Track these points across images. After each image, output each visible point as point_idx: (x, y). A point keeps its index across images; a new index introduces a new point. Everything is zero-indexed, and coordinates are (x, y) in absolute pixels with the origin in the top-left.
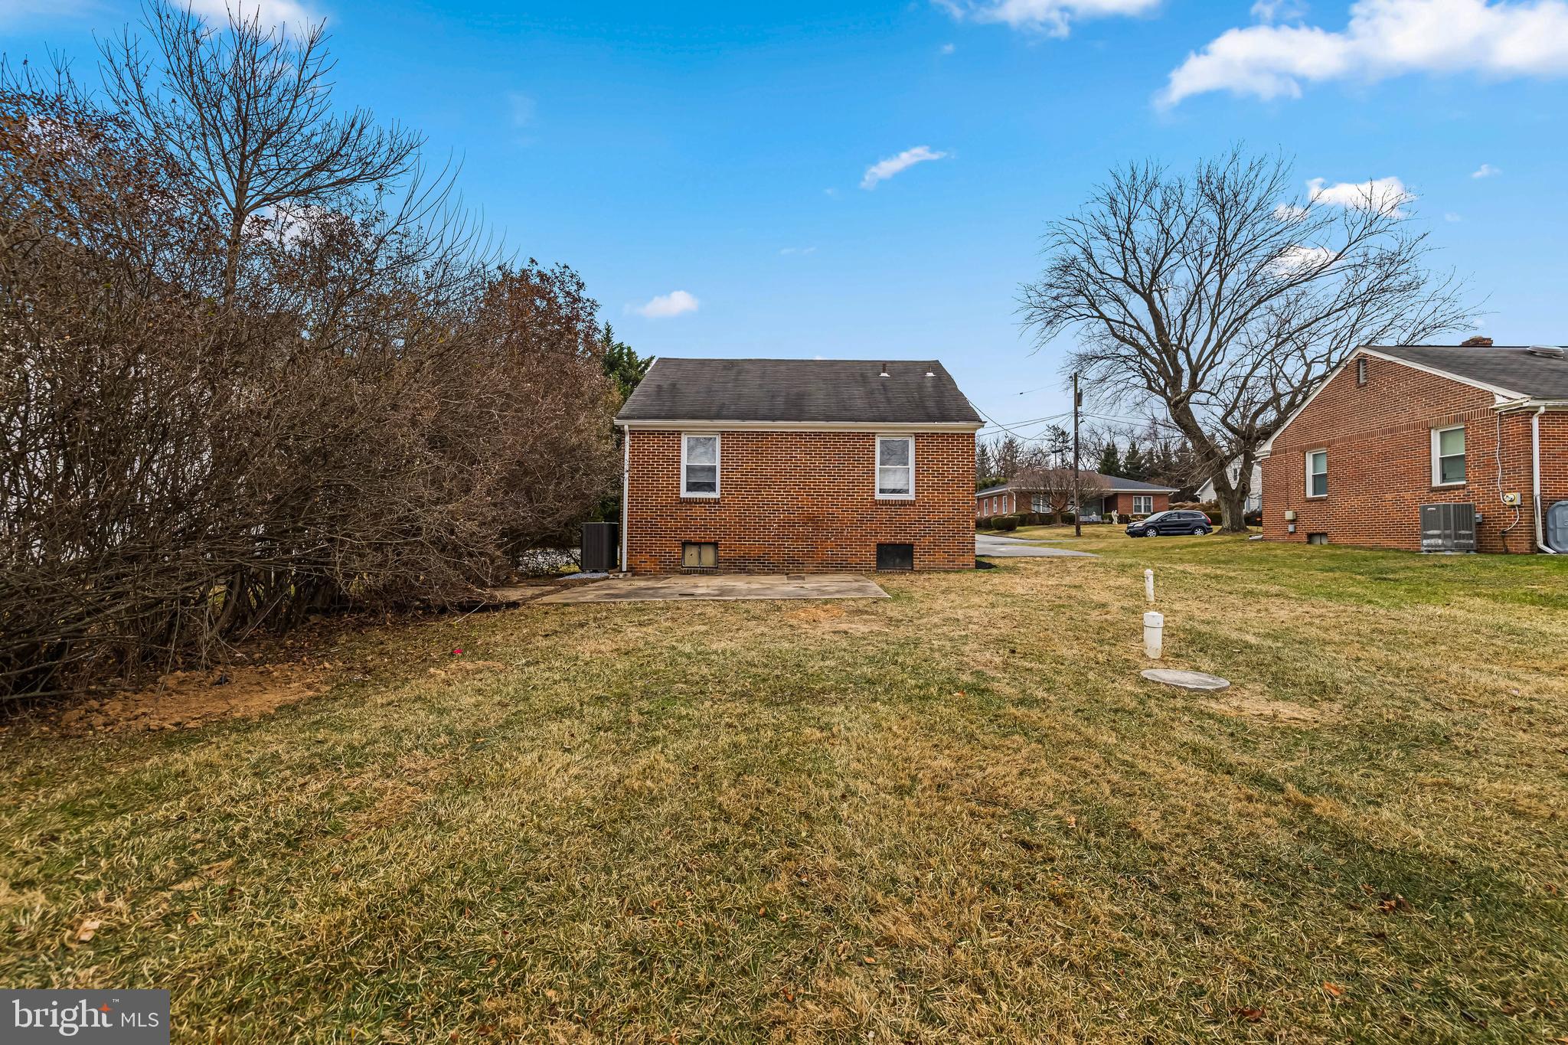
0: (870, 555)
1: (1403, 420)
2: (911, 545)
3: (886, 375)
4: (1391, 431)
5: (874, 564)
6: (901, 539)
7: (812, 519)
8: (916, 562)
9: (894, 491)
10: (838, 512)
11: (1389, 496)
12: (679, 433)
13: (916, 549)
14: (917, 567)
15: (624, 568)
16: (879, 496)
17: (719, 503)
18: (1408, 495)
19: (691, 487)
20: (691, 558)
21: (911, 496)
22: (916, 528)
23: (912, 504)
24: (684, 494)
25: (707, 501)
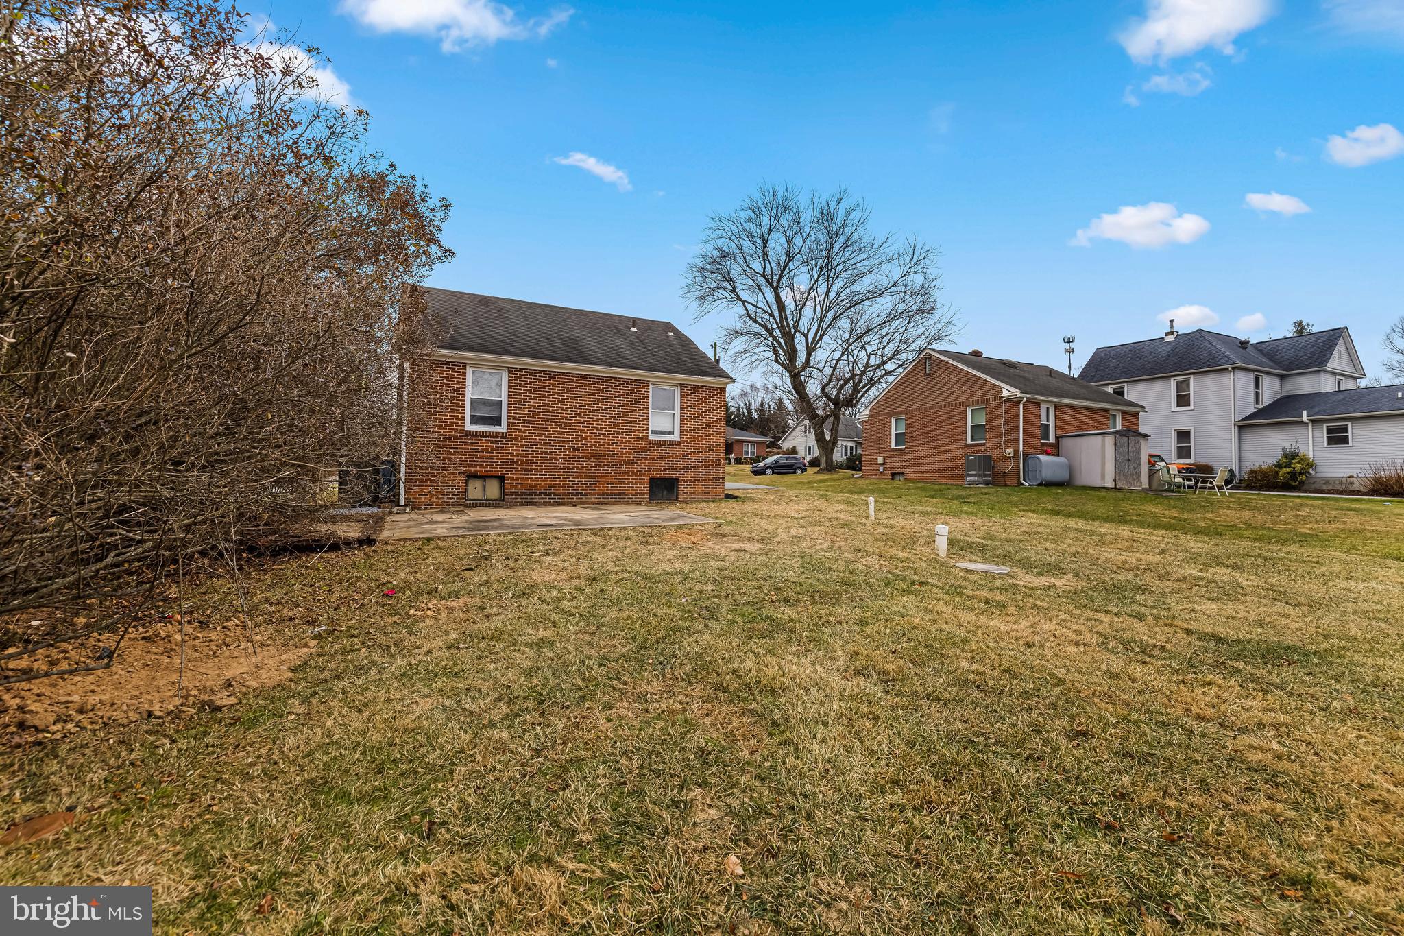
0: (644, 487)
1: (952, 400)
2: (677, 479)
3: (635, 329)
4: (944, 406)
5: (647, 496)
6: (670, 474)
7: (594, 455)
8: (680, 493)
9: (662, 433)
10: (617, 449)
11: (942, 449)
12: (465, 365)
13: (681, 482)
14: (681, 498)
15: (402, 502)
16: (652, 437)
17: (506, 437)
18: (953, 449)
19: (475, 420)
20: (475, 491)
21: (676, 437)
22: (681, 465)
23: (678, 444)
24: (468, 427)
25: (494, 435)
